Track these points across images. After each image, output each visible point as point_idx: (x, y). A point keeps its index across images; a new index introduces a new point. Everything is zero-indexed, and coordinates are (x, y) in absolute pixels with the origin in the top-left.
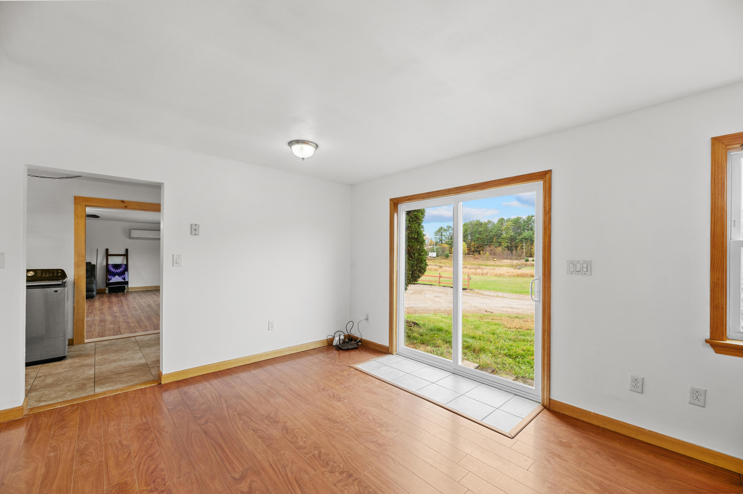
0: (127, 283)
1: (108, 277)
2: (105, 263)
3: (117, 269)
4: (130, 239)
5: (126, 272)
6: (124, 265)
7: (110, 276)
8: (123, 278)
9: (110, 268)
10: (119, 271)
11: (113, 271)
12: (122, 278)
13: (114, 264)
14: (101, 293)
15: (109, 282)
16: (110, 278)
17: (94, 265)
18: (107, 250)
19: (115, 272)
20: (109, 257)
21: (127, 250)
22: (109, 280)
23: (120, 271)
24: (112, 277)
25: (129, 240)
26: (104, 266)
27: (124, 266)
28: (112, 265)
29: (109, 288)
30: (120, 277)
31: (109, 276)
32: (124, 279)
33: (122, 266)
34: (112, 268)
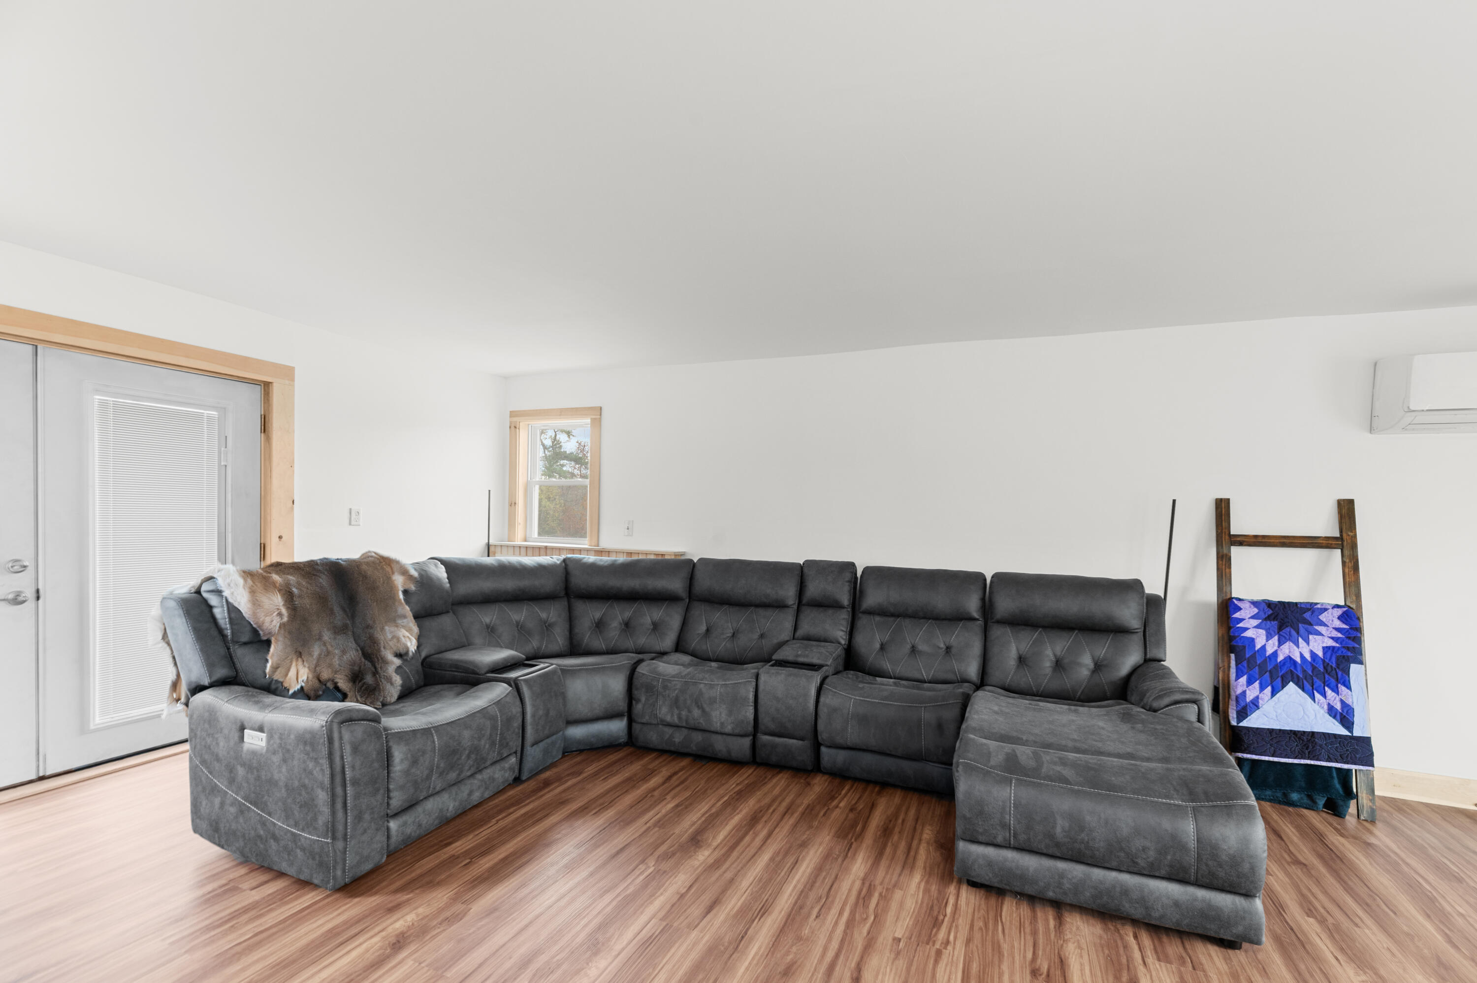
0: (1362, 750)
1: (1239, 691)
2: (1209, 594)
3: (1290, 638)
4: (1371, 430)
5: (1357, 670)
6: (1335, 612)
7: (1250, 682)
8: (1338, 706)
9: (1246, 629)
10: (1302, 657)
11: (1263, 648)
12: (1331, 710)
13: (1269, 604)
15: (1241, 724)
16: (1250, 696)
17: (1160, 602)
18: (1222, 508)
19: (1281, 658)
20: (1236, 552)
21: (1347, 509)
22: (1243, 714)
23: (1315, 655)
24: (1262, 689)
25: (1369, 434)
26: (1205, 605)
27: (1338, 624)
28: (1254, 603)
30: (1313, 698)
31: (1243, 680)
32: (1345, 716)
33: (1323, 617)
34: (1257, 627)
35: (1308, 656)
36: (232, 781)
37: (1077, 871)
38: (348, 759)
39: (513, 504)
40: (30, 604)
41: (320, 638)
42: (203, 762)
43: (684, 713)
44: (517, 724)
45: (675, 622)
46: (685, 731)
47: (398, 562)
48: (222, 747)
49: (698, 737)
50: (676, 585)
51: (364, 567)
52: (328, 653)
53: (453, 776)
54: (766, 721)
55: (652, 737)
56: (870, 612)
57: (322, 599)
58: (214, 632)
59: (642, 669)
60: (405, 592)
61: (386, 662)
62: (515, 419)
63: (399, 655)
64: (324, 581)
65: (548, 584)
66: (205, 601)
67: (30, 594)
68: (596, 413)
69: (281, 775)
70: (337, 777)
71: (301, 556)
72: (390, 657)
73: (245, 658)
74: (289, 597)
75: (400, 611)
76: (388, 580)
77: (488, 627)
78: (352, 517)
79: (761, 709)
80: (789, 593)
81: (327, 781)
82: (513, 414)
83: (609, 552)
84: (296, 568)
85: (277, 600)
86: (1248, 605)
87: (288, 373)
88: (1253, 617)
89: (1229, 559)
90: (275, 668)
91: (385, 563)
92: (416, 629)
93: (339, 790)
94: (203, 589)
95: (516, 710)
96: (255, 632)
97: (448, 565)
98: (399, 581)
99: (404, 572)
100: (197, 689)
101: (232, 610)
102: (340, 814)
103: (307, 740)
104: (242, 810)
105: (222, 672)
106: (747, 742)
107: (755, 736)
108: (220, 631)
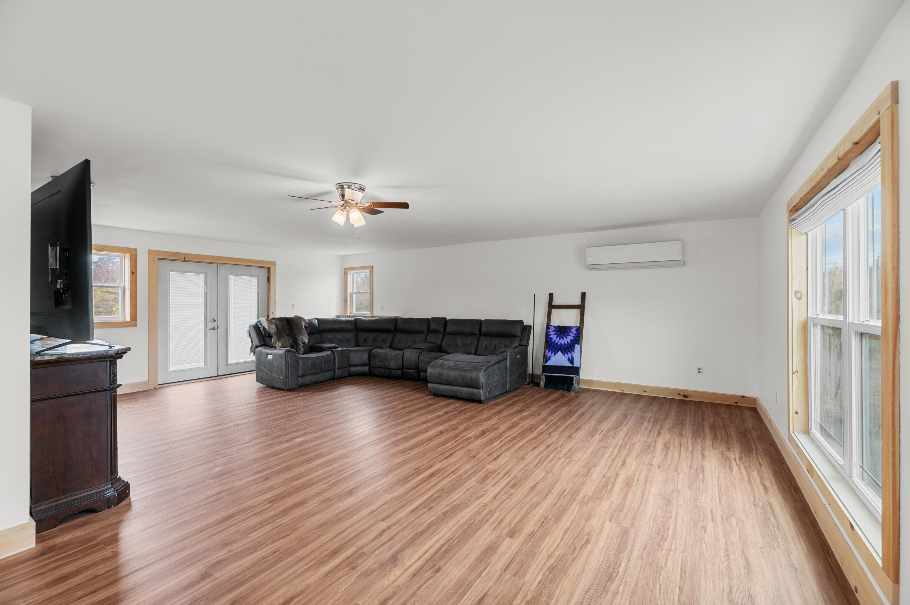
0: (576, 371)
2: (545, 324)
3: (562, 337)
5: (577, 347)
6: (576, 329)
8: (570, 358)
10: (564, 343)
11: (556, 341)
12: (569, 359)
13: (559, 327)
14: (534, 381)
15: (548, 364)
16: (548, 356)
17: (529, 327)
18: (551, 296)
19: (559, 343)
20: (554, 311)
21: (583, 295)
22: (548, 361)
23: (568, 342)
24: (552, 353)
25: (589, 271)
26: (544, 329)
27: (576, 332)
28: (556, 327)
29: (546, 376)
30: (565, 355)
31: (549, 351)
32: (571, 361)
33: (572, 331)
34: (554, 334)
35: (566, 343)
36: (265, 367)
37: (449, 387)
38: (289, 360)
39: (346, 301)
40: (216, 330)
41: (283, 337)
42: (259, 364)
43: (383, 363)
44: (333, 361)
45: (390, 339)
46: (384, 369)
47: (303, 318)
48: (263, 359)
49: (388, 370)
50: (391, 327)
51: (294, 319)
52: (285, 340)
53: (314, 371)
54: (405, 364)
55: (375, 371)
56: (448, 334)
57: (284, 327)
58: (260, 334)
59: (373, 351)
60: (305, 327)
61: (299, 344)
62: (346, 271)
63: (303, 344)
64: (284, 322)
65: (349, 327)
66: (258, 326)
67: (216, 327)
68: (371, 268)
69: (275, 364)
70: (287, 363)
71: (278, 316)
72: (300, 343)
73: (267, 340)
74: (276, 326)
75: (304, 332)
76: (301, 323)
77: (330, 339)
78: (293, 307)
79: (404, 361)
80: (425, 329)
81: (285, 364)
82: (345, 269)
83: (375, 317)
84: (278, 319)
85: (274, 326)
86: (552, 327)
87: (274, 264)
88: (553, 331)
89: (551, 313)
90: (273, 343)
91: (298, 319)
92: (308, 337)
93: (287, 367)
94: (258, 323)
95: (332, 357)
96: (269, 334)
97: (318, 320)
98: (303, 323)
99: (305, 321)
100: (257, 347)
101: (264, 328)
102: (287, 372)
103: (280, 355)
104: (267, 374)
105: (262, 343)
106: (400, 372)
107: (403, 370)
108: (262, 333)
